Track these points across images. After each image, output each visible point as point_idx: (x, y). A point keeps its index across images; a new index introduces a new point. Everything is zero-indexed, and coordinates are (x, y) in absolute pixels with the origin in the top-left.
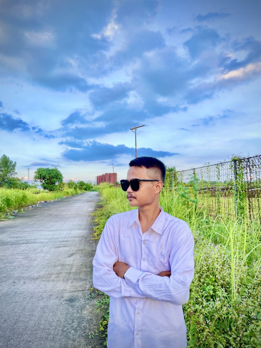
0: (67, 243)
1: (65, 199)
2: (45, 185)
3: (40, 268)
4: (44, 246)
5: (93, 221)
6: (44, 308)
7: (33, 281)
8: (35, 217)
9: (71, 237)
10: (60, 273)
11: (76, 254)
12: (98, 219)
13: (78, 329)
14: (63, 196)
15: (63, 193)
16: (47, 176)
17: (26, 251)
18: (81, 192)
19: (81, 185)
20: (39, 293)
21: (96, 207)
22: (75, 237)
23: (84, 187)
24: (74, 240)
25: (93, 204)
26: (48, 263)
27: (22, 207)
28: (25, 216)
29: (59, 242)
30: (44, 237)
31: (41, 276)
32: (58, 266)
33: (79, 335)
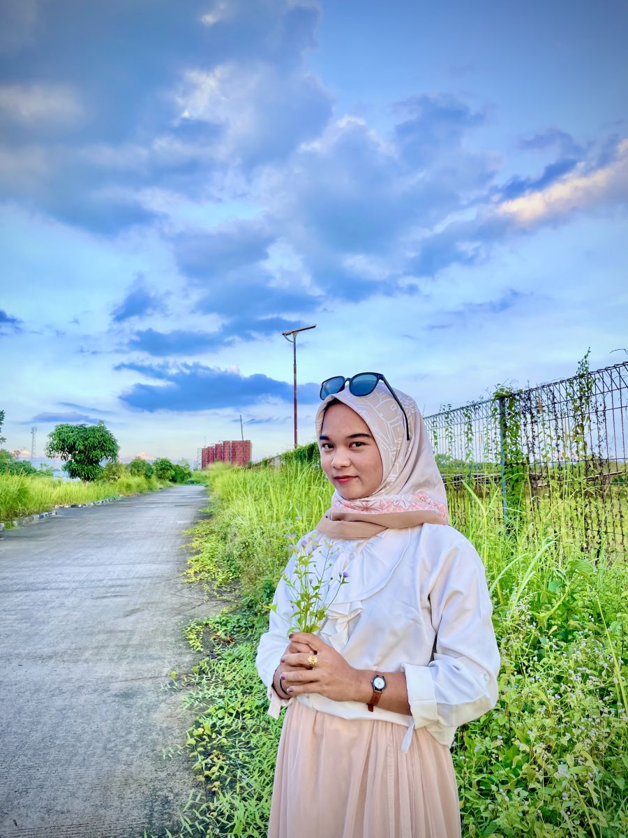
0: (122, 589)
1: (122, 500)
2: (75, 466)
3: (57, 638)
4: (67, 596)
5: (187, 547)
6: (65, 709)
7: (40, 662)
8: (45, 538)
9: (133, 578)
10: (102, 647)
11: (143, 610)
12: (198, 542)
13: (139, 744)
14: (117, 493)
15: (118, 486)
16: (79, 445)
17: (25, 605)
18: (162, 486)
19: (161, 470)
20: (54, 683)
21: (195, 517)
22: (143, 578)
23: (171, 473)
24: (139, 584)
25: (190, 512)
26: (77, 628)
27: (17, 516)
28: (23, 537)
29: (104, 587)
30: (68, 579)
31: (58, 653)
32: (99, 632)
33: (141, 755)
